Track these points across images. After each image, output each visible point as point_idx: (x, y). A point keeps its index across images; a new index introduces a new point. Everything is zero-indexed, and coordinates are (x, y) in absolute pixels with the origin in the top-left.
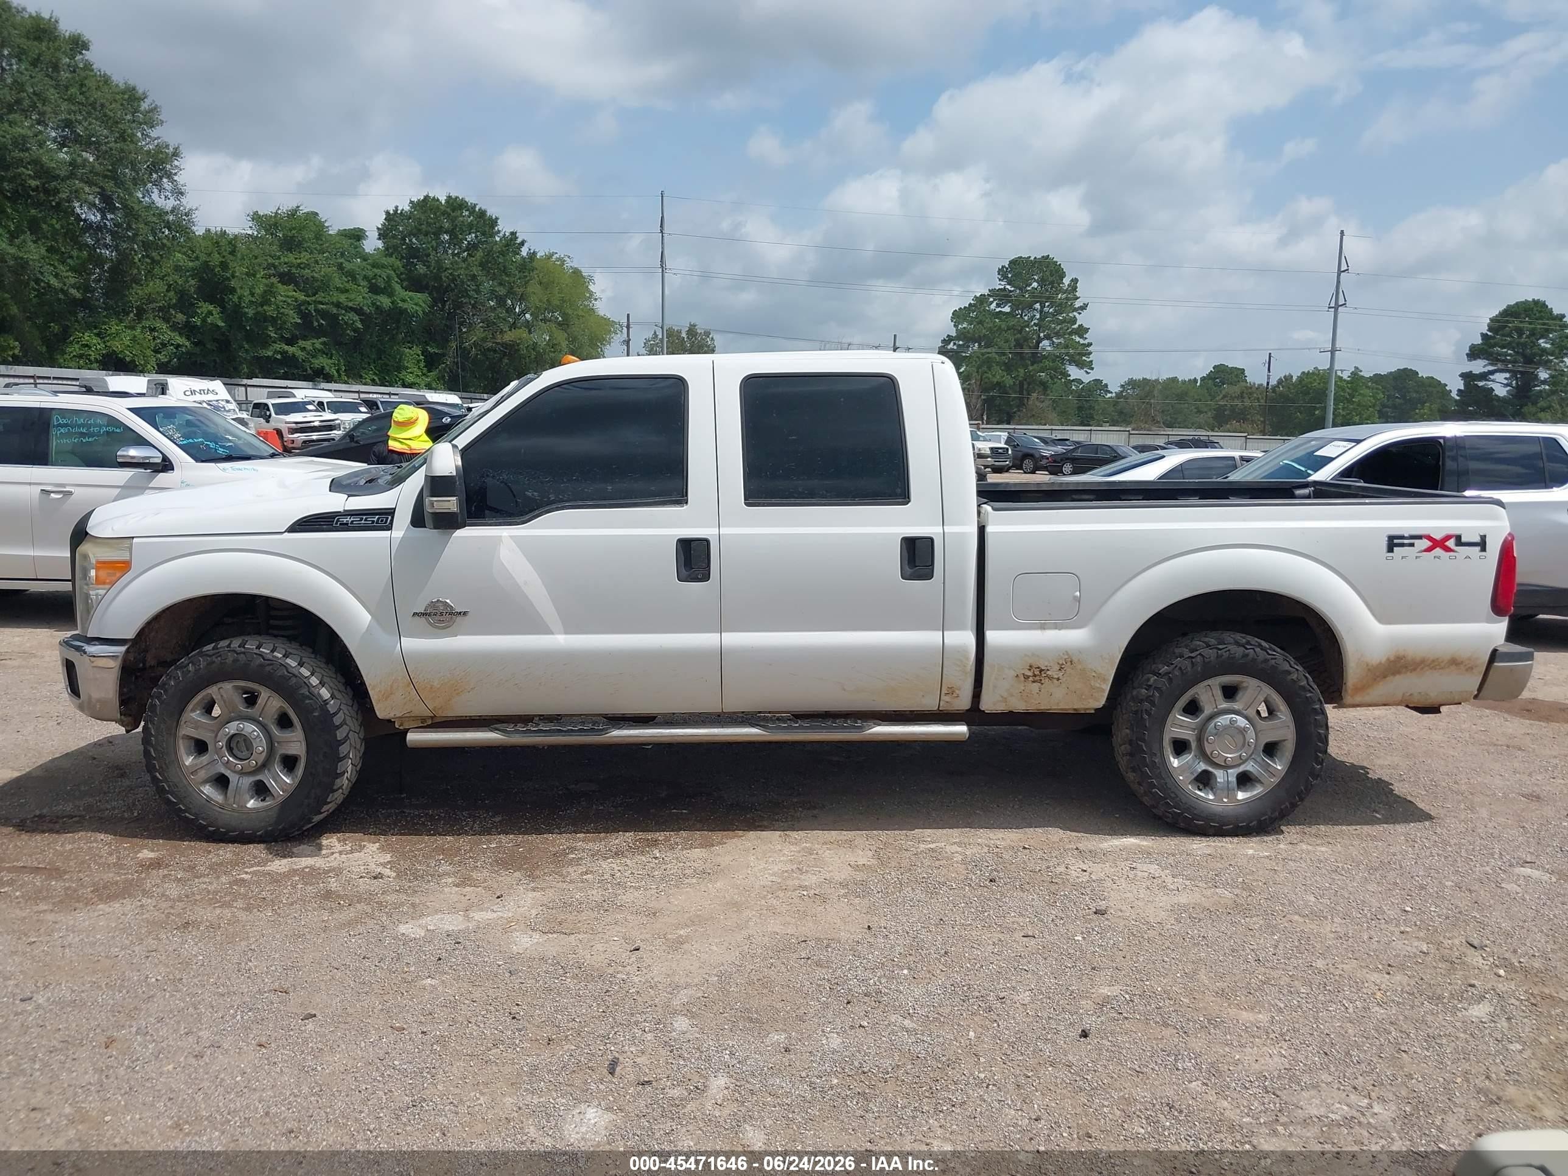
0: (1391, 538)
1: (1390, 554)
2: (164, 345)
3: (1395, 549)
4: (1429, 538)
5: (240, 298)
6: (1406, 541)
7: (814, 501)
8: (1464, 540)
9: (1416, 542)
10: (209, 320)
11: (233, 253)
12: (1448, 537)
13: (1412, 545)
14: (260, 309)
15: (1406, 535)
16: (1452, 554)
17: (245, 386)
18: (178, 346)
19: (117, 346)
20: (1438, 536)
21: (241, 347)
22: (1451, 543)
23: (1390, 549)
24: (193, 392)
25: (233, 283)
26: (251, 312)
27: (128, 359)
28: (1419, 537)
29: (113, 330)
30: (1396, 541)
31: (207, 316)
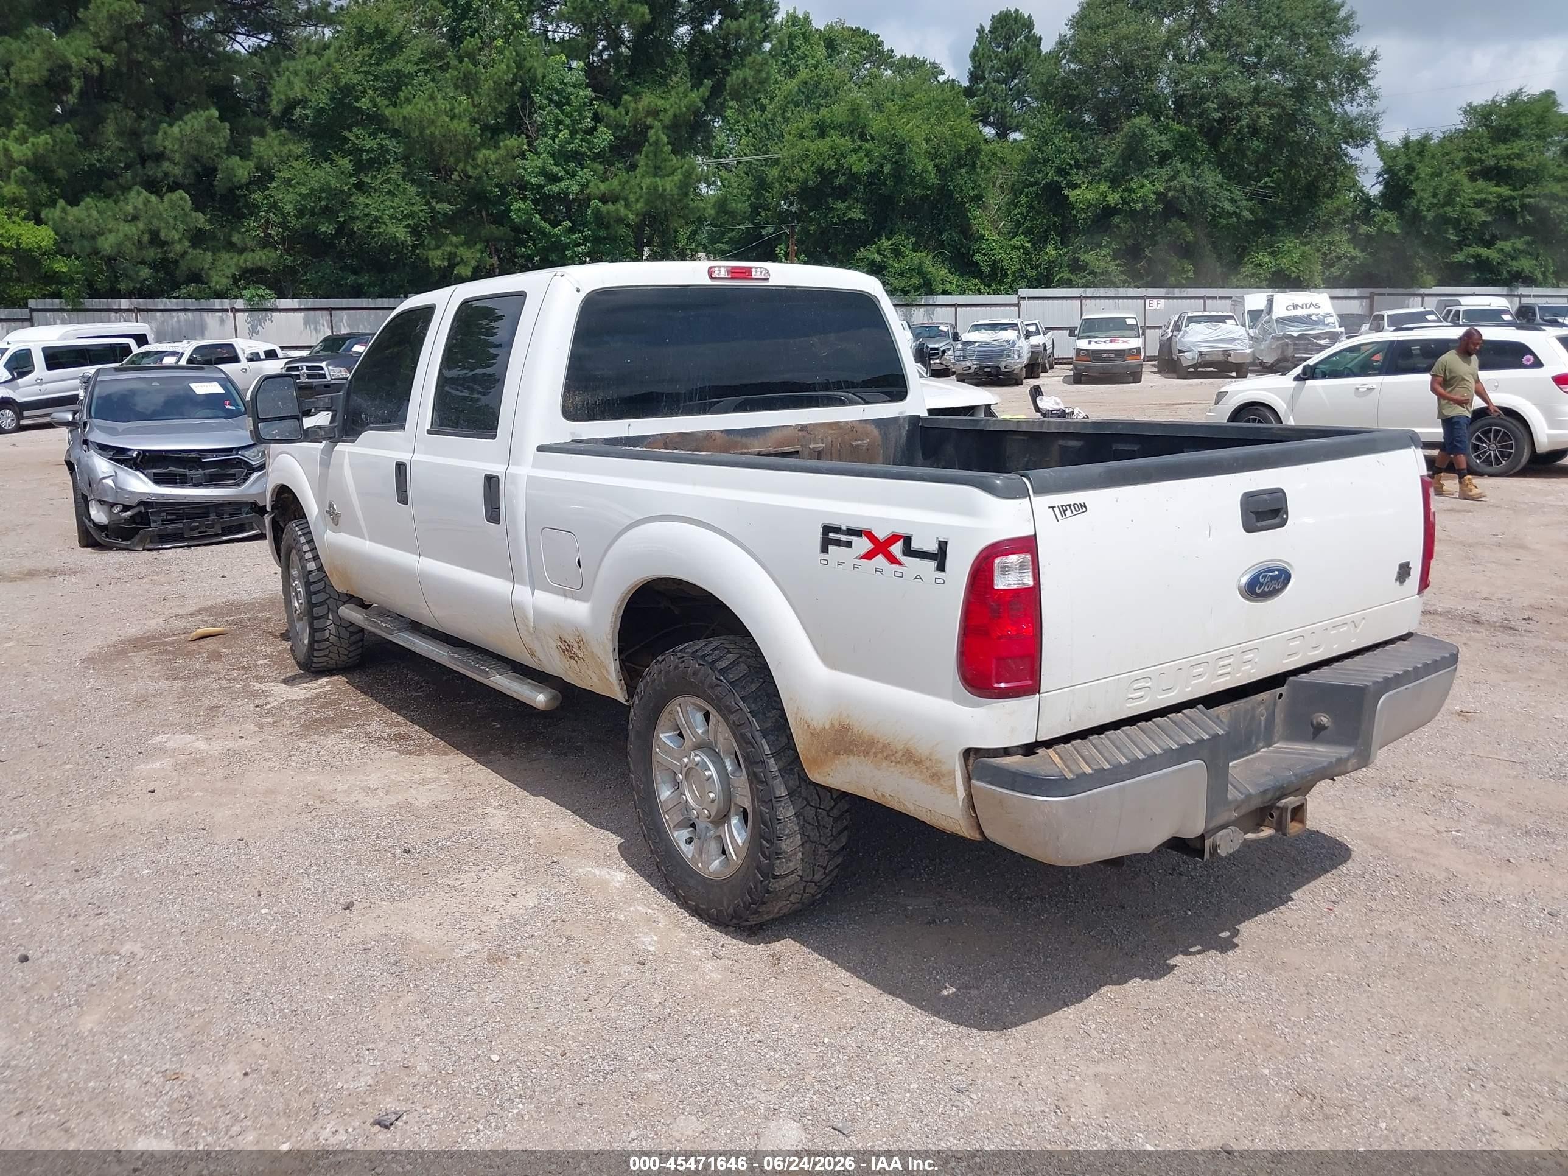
0: (827, 529)
1: (824, 556)
2: (1339, 258)
3: (831, 548)
4: (869, 535)
5: (1420, 201)
6: (843, 538)
7: (457, 430)
8: (915, 545)
9: (855, 540)
10: (1385, 228)
11: (1421, 153)
12: (894, 539)
13: (849, 544)
14: (1441, 211)
15: (844, 527)
16: (897, 567)
17: (1423, 296)
18: (1352, 258)
19: (1284, 262)
20: (881, 535)
21: (1417, 253)
22: (896, 549)
23: (826, 544)
24: (1295, 307)
25: (1414, 186)
26: (1430, 216)
27: (1293, 275)
28: (857, 533)
29: (1286, 248)
30: (832, 535)
31: (1383, 224)
